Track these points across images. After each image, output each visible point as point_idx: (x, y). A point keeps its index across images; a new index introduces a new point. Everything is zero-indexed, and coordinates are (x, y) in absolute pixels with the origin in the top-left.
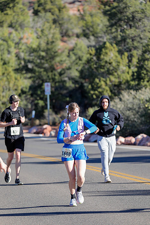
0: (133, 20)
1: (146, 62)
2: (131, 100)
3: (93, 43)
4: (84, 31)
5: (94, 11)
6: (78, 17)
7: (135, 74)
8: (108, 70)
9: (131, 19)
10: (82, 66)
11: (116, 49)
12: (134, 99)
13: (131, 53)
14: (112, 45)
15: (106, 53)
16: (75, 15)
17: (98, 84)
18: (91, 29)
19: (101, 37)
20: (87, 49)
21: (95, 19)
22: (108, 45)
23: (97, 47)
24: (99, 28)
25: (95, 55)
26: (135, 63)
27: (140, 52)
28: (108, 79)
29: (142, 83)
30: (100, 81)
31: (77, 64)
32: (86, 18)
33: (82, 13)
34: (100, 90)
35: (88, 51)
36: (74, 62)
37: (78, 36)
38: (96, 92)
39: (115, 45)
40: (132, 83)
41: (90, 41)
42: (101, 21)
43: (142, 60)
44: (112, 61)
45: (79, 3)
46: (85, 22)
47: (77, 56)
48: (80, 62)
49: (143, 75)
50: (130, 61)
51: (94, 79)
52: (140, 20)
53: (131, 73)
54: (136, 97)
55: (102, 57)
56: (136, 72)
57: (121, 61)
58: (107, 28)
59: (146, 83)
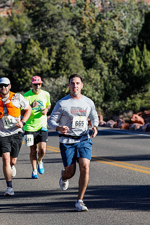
0: (52, 22)
1: (63, 56)
2: (51, 85)
3: (20, 40)
4: (12, 30)
5: (20, 14)
6: (8, 19)
7: (54, 65)
8: (33, 61)
9: (51, 20)
10: (11, 58)
11: (39, 45)
12: (53, 85)
13: (51, 48)
14: (35, 41)
15: (31, 48)
16: (5, 17)
17: (24, 73)
18: (18, 28)
19: (26, 35)
20: (15, 44)
21: (21, 20)
22: (32, 41)
23: (23, 42)
24: (25, 27)
25: (22, 49)
26: (54, 56)
27: (58, 47)
28: (32, 69)
29: (60, 72)
30: (26, 70)
31: (6, 56)
32: (14, 19)
33: (11, 15)
34: (26, 78)
35: (16, 46)
36: (4, 54)
37: (7, 34)
38: (23, 79)
39: (37, 42)
40: (52, 72)
41: (17, 38)
42: (26, 22)
43: (60, 53)
44: (35, 54)
45: (8, 8)
46: (13, 23)
47: (7, 50)
48: (9, 55)
49: (60, 66)
50: (50, 54)
51: (21, 69)
52: (58, 21)
53: (50, 64)
54: (55, 84)
55: (27, 50)
56: (55, 63)
57: (43, 54)
58: (31, 27)
59: (63, 72)
